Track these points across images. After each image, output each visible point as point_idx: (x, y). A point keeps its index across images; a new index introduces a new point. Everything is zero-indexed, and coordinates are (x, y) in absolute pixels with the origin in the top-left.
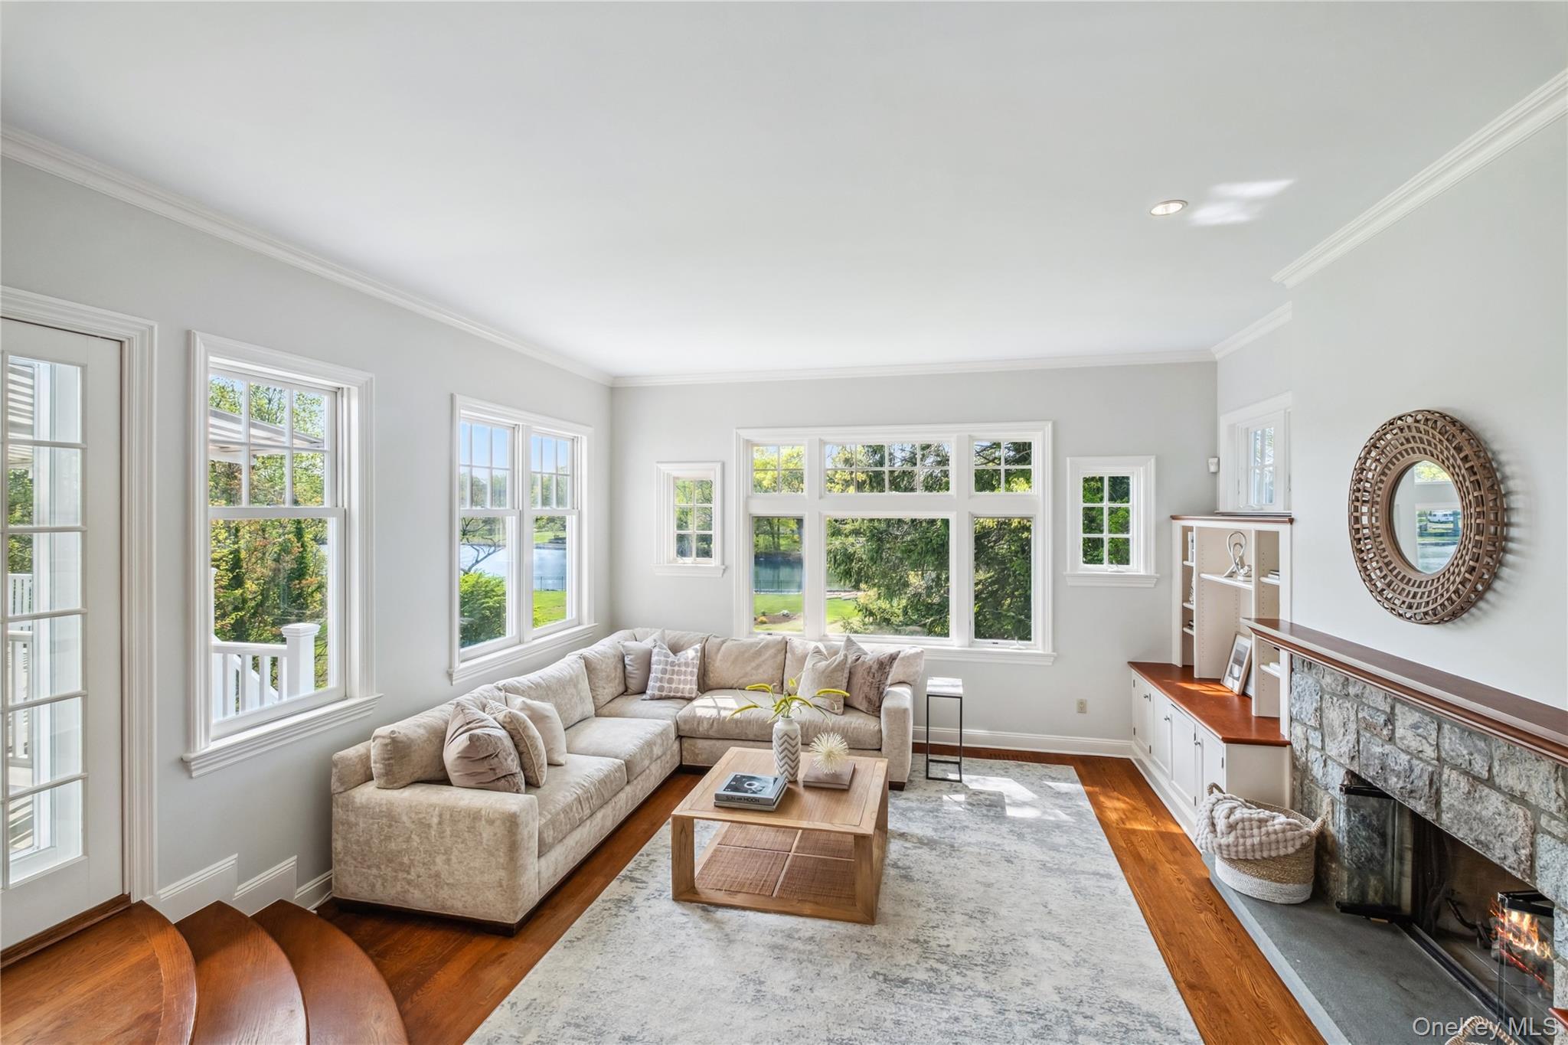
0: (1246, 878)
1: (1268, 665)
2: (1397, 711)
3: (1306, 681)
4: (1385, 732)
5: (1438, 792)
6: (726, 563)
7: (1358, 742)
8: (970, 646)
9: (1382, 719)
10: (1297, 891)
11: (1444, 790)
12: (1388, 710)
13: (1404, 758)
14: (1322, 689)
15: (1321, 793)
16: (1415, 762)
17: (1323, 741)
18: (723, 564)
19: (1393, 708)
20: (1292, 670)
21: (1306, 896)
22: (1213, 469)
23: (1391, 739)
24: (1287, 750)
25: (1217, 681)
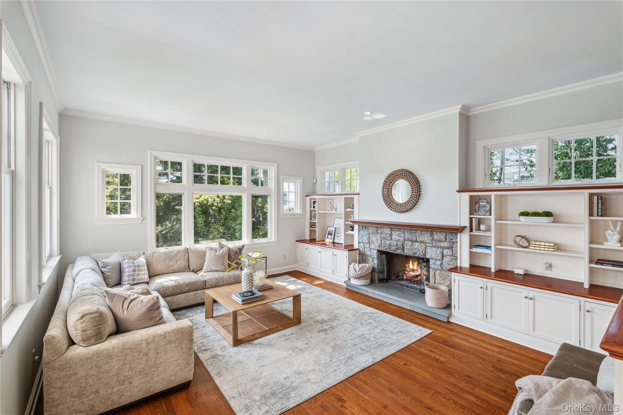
0: (362, 281)
1: (347, 232)
2: (393, 233)
3: (364, 232)
4: (390, 238)
5: (404, 247)
6: (144, 216)
7: (381, 243)
8: (251, 242)
9: (389, 236)
10: (367, 281)
11: (405, 246)
12: (390, 233)
13: (395, 242)
14: (369, 233)
15: (369, 258)
16: (398, 242)
17: (369, 245)
18: (142, 216)
19: (391, 232)
20: (359, 231)
21: (369, 283)
22: (315, 182)
23: (391, 239)
24: (358, 251)
25: (324, 241)
